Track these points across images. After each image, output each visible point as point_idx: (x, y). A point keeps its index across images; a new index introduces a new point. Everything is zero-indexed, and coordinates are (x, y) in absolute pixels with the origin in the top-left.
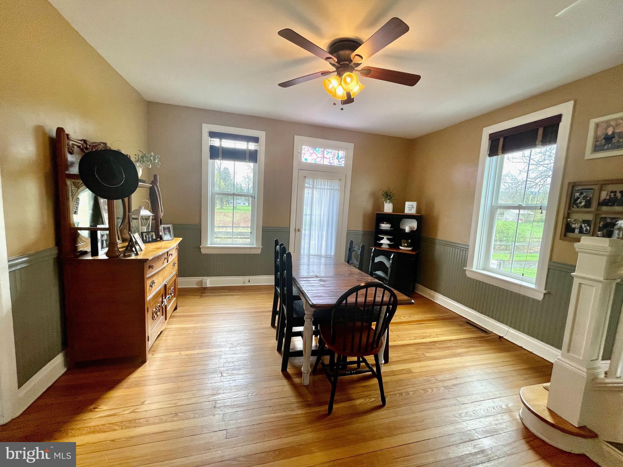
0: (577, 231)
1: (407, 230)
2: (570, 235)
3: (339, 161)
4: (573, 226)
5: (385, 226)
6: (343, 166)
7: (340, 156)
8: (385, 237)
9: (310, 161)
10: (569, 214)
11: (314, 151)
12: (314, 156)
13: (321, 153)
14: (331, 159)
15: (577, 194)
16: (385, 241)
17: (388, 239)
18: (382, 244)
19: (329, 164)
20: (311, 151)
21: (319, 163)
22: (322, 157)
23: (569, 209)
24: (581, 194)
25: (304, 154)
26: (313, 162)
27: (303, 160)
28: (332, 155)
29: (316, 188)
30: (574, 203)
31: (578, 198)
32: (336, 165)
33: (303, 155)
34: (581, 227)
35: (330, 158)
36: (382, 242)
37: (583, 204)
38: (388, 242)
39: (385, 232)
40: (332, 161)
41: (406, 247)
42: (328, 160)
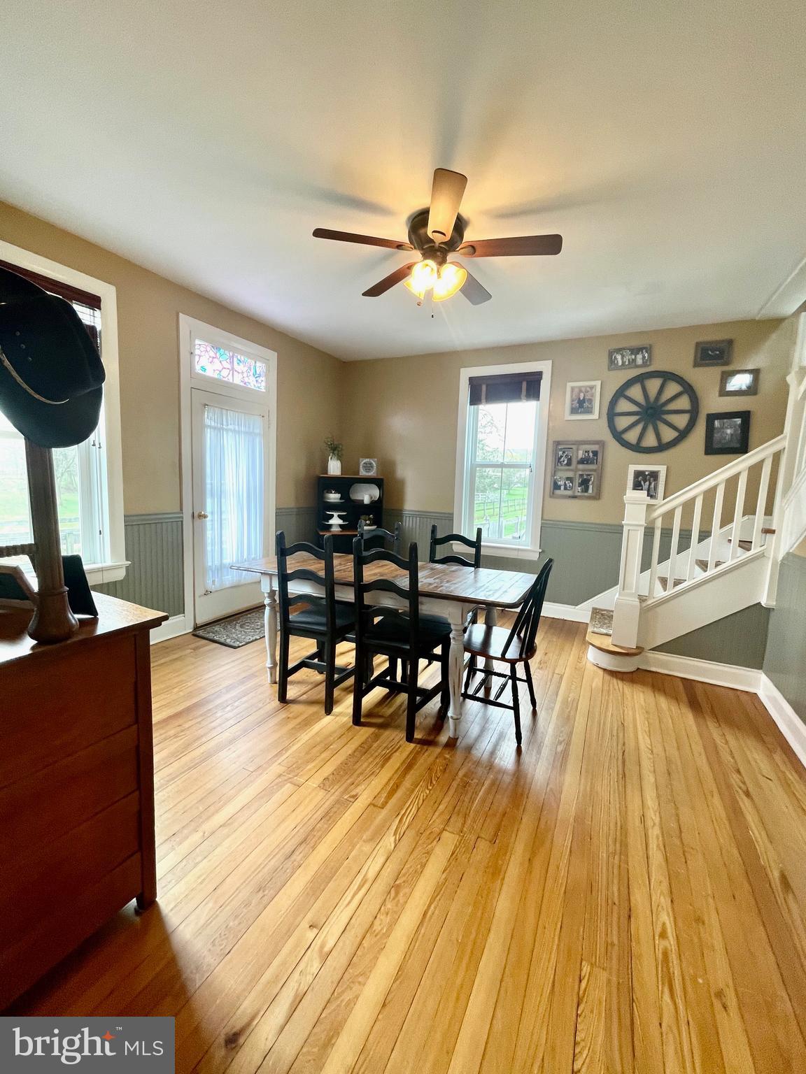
0: (562, 488)
1: (367, 500)
2: (557, 492)
3: (257, 381)
4: (559, 483)
5: (334, 497)
6: (264, 391)
7: (258, 372)
8: (336, 514)
9: (210, 372)
10: (555, 472)
11: (216, 354)
12: (217, 365)
13: (228, 360)
14: (245, 375)
15: (561, 453)
16: (336, 521)
17: (340, 517)
18: (331, 526)
19: (242, 384)
20: (212, 354)
21: (226, 379)
22: (230, 368)
23: (555, 467)
24: (564, 452)
25: (200, 356)
26: (216, 376)
27: (198, 368)
28: (246, 369)
29: (227, 430)
30: (558, 461)
31: (561, 457)
32: (253, 387)
33: (197, 358)
34: (565, 483)
35: (243, 372)
36: (331, 522)
37: (566, 462)
38: (341, 522)
39: (334, 507)
40: (246, 380)
41: (369, 525)
42: (240, 376)
